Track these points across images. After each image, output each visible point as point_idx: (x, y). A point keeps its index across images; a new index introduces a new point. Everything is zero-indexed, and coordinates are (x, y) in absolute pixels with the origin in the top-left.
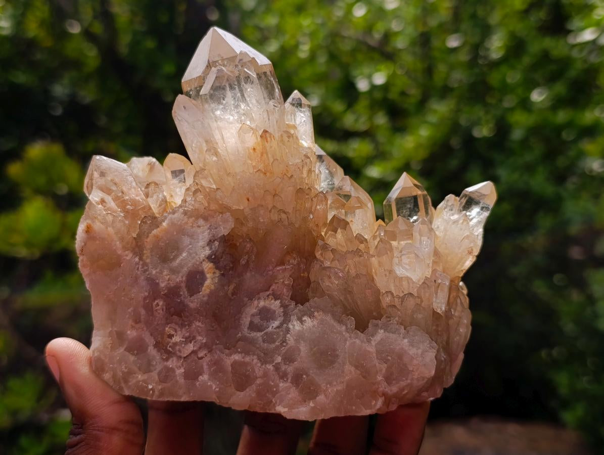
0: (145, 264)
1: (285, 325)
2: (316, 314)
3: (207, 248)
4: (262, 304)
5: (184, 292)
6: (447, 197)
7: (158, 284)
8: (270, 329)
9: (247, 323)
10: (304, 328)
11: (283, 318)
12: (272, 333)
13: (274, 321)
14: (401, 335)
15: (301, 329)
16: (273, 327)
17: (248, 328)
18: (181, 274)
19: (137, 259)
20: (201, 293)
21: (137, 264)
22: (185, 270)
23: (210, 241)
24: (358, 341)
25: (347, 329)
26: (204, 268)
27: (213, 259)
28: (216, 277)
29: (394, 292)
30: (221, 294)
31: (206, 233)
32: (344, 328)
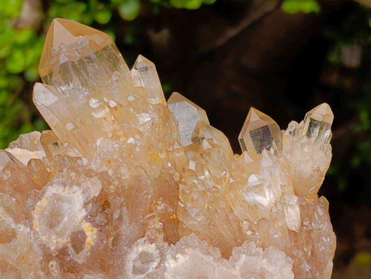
0: (36, 233)
1: (162, 265)
2: (186, 250)
3: (84, 210)
4: (140, 249)
5: (71, 250)
6: (290, 125)
7: (49, 248)
8: (151, 270)
9: (131, 268)
10: (178, 265)
11: (159, 259)
12: (152, 274)
13: (153, 263)
14: (261, 257)
15: (176, 266)
16: (152, 268)
17: (133, 272)
18: (66, 237)
19: (28, 230)
20: (84, 250)
21: (29, 234)
22: (69, 233)
23: (85, 203)
24: (224, 268)
25: (215, 258)
26: (83, 228)
27: (90, 218)
28: (94, 234)
29: (251, 219)
30: (101, 248)
31: (81, 197)
32: (212, 258)
